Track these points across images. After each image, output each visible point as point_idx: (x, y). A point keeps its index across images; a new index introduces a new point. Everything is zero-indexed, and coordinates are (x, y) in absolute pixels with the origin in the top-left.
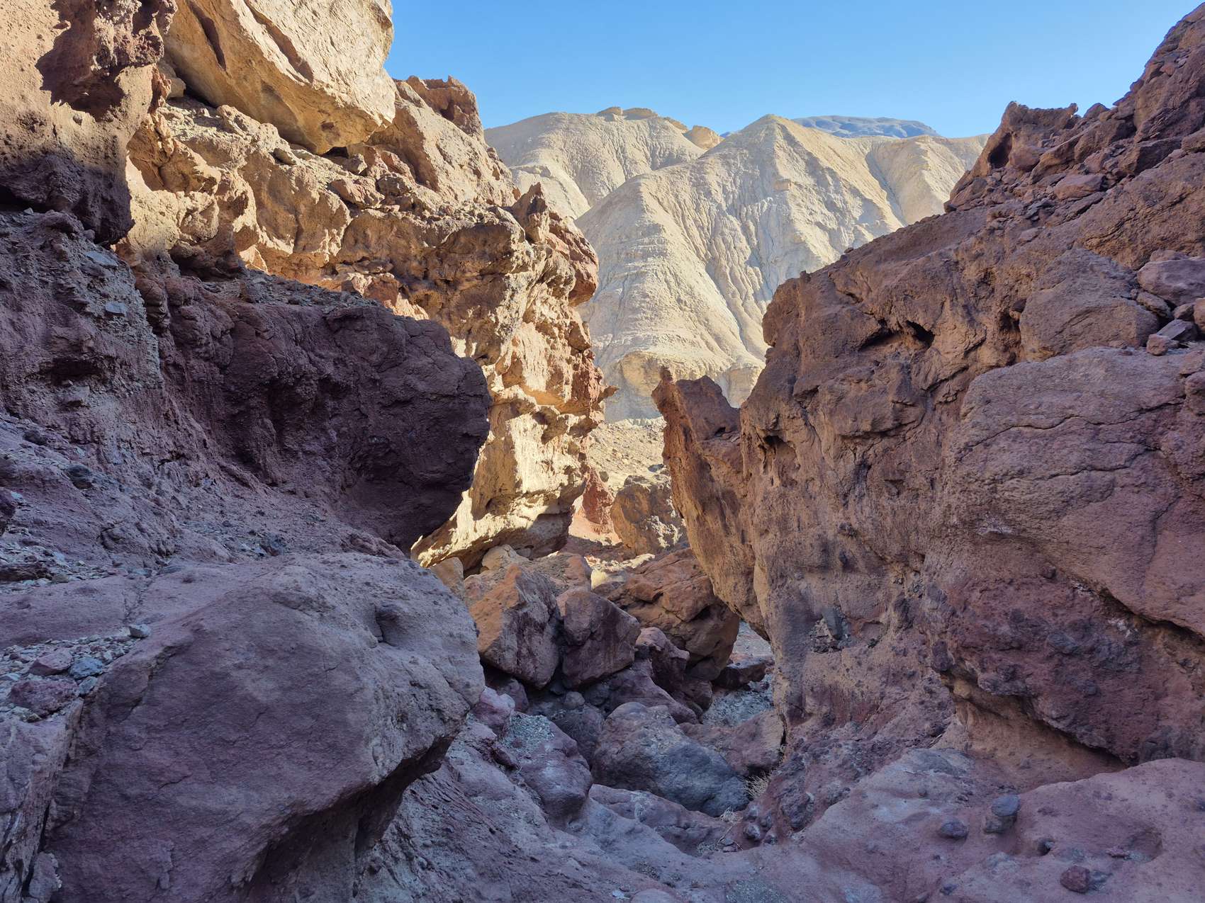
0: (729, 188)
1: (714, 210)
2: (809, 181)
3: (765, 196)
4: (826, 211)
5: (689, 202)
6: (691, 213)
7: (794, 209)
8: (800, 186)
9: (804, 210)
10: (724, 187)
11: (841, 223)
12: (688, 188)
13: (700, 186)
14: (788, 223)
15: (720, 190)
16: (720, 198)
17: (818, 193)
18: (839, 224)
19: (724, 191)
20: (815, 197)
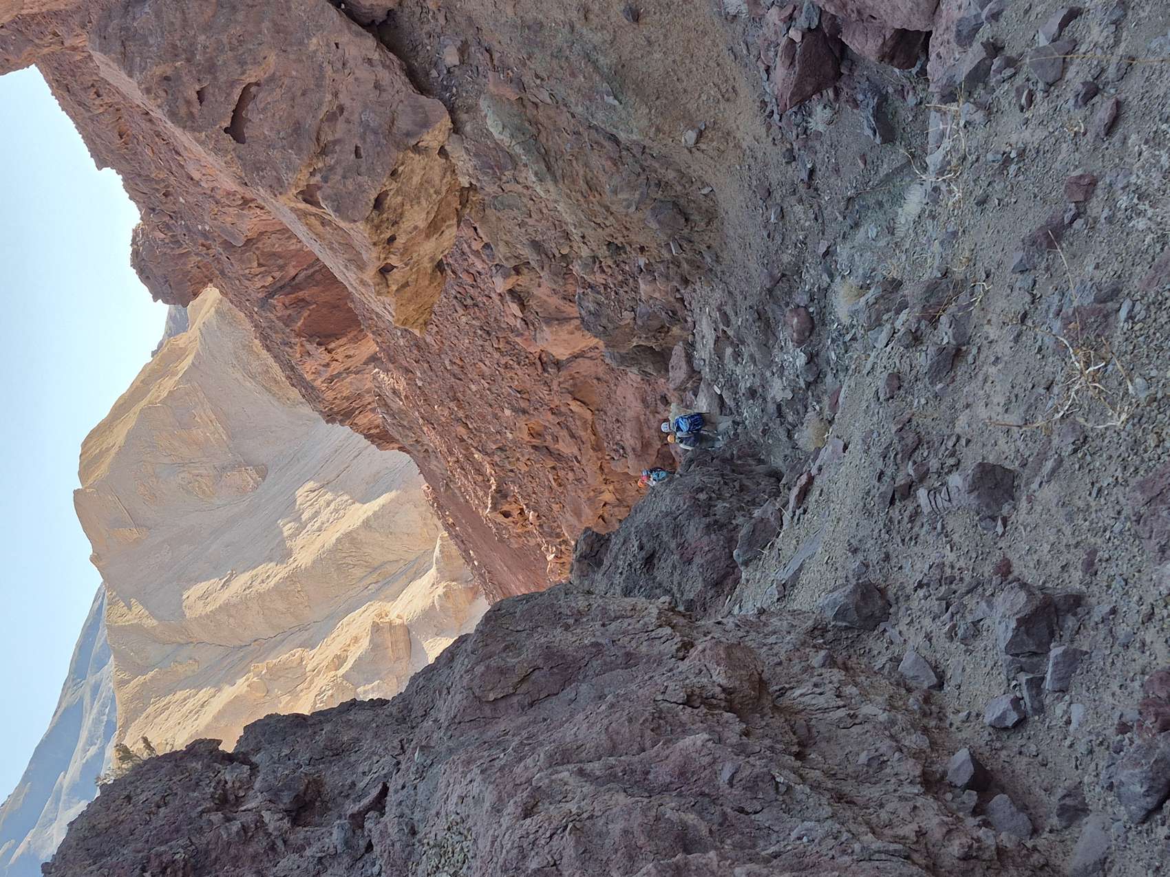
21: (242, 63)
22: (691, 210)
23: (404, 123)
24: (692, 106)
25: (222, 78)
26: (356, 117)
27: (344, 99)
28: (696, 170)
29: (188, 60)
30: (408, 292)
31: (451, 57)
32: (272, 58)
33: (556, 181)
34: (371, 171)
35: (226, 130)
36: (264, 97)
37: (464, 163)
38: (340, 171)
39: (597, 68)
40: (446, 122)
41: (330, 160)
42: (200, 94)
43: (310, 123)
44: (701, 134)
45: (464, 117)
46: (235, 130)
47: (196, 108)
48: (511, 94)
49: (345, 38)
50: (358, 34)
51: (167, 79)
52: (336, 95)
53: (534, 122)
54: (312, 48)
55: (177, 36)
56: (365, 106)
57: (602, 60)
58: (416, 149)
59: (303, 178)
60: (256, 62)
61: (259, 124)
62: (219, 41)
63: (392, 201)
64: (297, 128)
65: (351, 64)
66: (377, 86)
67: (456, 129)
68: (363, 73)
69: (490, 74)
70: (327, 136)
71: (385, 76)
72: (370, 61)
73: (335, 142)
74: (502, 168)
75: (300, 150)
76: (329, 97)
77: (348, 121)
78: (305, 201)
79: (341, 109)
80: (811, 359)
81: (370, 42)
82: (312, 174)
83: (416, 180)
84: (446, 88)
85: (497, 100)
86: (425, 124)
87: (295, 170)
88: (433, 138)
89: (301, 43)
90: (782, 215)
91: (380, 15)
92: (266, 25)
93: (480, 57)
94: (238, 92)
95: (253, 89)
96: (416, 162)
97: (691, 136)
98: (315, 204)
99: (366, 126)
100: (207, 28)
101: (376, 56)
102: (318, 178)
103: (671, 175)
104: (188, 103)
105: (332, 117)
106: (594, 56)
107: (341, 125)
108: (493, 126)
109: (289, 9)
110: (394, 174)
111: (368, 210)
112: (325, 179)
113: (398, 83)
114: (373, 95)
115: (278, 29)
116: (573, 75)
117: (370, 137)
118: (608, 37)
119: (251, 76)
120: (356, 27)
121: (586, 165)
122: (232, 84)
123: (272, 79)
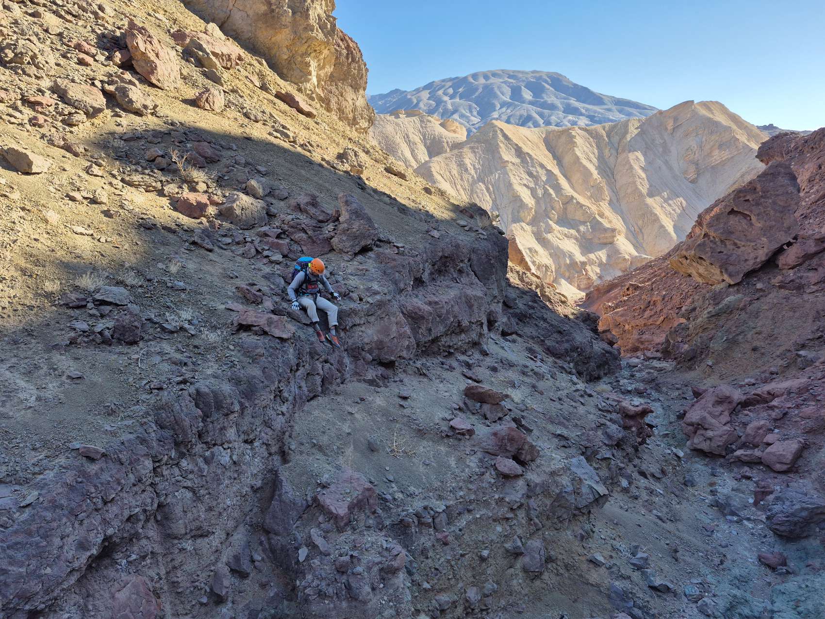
0: (477, 166)
1: (470, 179)
2: (517, 161)
3: (497, 170)
4: (528, 177)
5: (456, 175)
6: (458, 182)
7: (512, 177)
8: (514, 164)
9: (517, 177)
10: (474, 166)
11: (536, 184)
12: (455, 167)
13: (461, 165)
14: (510, 185)
15: (472, 168)
16: (473, 172)
17: (523, 167)
18: (535, 185)
19: (475, 168)
20: (522, 170)
21: (758, 215)
22: (692, 362)
23: (731, 268)
24: (721, 365)
25: (753, 208)
26: (735, 252)
27: (742, 249)
28: (702, 364)
29: (762, 196)
30: (680, 265)
31: (759, 286)
32: (759, 225)
33: (708, 318)
34: (712, 256)
35: (733, 209)
36: (744, 222)
37: (718, 287)
38: (714, 246)
39: (738, 335)
40: (732, 283)
41: (719, 243)
42: (748, 200)
43: (733, 237)
44: (711, 367)
45: (736, 289)
46: (732, 212)
47: (742, 199)
48: (741, 305)
49: (766, 250)
50: (767, 255)
51: (755, 189)
52: (744, 246)
53: (731, 312)
54: (763, 239)
55: (772, 193)
56: (739, 256)
57: (740, 337)
58: (721, 272)
59: (712, 234)
60: (758, 219)
61: (733, 220)
62: (768, 207)
63: (703, 262)
64: (732, 233)
65: (755, 252)
66: (746, 260)
67: (730, 286)
68: (752, 255)
69: (749, 299)
70: (727, 243)
71: (751, 262)
72: (756, 258)
73: (726, 245)
74: (714, 300)
75: (722, 233)
76: (743, 244)
77: (733, 249)
78: (705, 235)
79: (739, 247)
80: (629, 392)
81: (764, 259)
82: (714, 237)
83: (713, 271)
84: (748, 284)
85: (740, 300)
86: (730, 276)
87: (714, 232)
88: (726, 277)
89: (764, 235)
90: (678, 389)
91: (777, 262)
92: (774, 223)
93: (757, 295)
94: (748, 213)
95: (749, 218)
96: (718, 271)
97: (710, 363)
98: (704, 238)
99: (731, 255)
100: (774, 203)
101: (758, 260)
102: (712, 239)
103: (703, 356)
104: (745, 196)
105: (735, 244)
106: (743, 334)
107: (732, 247)
108: (731, 298)
109: (780, 231)
110: (712, 264)
111: (698, 255)
112: (711, 241)
113: (749, 266)
114: (742, 258)
115: (771, 227)
116: (736, 327)
117: (725, 257)
118: (749, 340)
119: (754, 218)
120: (770, 254)
121: (712, 329)
122: (751, 211)
123: (752, 224)
